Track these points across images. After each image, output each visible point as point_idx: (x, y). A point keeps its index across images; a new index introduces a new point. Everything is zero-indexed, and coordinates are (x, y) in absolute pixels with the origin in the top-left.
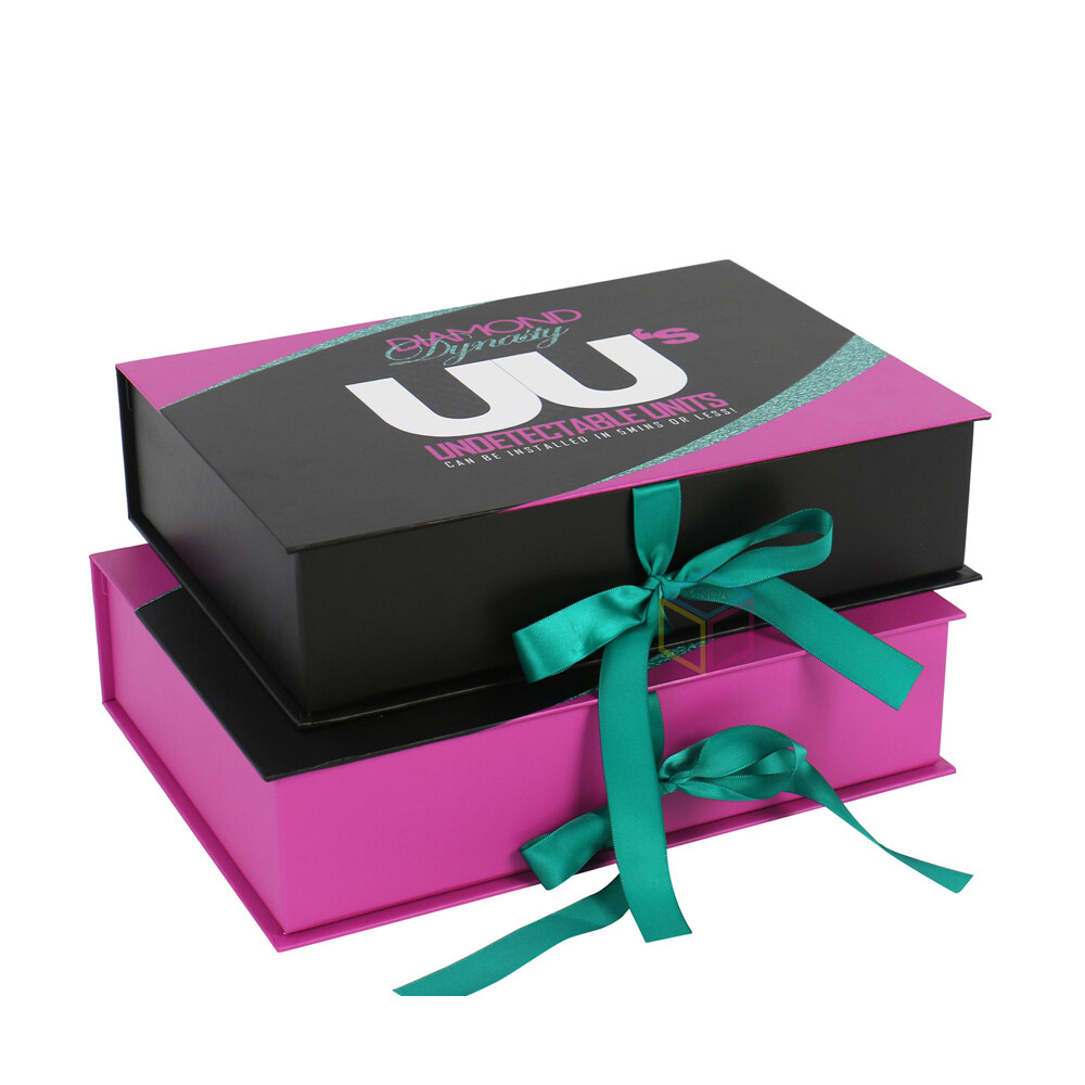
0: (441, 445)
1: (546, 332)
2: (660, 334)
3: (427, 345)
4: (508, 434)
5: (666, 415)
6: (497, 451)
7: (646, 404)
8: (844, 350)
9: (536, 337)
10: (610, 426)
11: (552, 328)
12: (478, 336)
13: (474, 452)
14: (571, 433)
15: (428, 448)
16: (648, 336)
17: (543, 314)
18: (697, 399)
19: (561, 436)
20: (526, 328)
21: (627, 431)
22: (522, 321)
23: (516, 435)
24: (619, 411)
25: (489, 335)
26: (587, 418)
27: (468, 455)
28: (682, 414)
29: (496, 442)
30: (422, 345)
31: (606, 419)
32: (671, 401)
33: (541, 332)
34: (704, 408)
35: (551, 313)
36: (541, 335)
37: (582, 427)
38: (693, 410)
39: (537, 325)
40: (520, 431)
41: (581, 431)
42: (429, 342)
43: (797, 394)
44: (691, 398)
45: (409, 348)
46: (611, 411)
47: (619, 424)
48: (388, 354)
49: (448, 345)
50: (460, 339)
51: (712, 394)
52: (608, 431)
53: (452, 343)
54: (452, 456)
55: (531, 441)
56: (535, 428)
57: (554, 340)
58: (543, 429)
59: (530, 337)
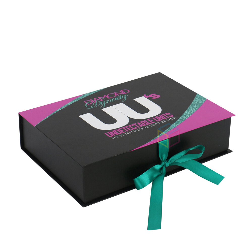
0: (108, 132)
1: (122, 97)
2: (151, 96)
3: (95, 102)
4: (123, 128)
5: (160, 120)
6: (122, 133)
7: (154, 117)
8: (196, 98)
9: (120, 98)
10: (148, 124)
11: (124, 95)
12: (106, 99)
13: (117, 134)
14: (139, 127)
15: (106, 133)
16: (148, 96)
17: (120, 91)
18: (165, 115)
19: (137, 128)
20: (117, 96)
21: (152, 125)
22: (116, 94)
23: (125, 128)
24: (148, 120)
25: (109, 98)
26: (141, 122)
27: (116, 135)
28: (164, 120)
29: (121, 131)
30: (93, 102)
31: (146, 122)
32: (159, 116)
33: (121, 97)
34: (168, 117)
35: (122, 91)
36: (122, 98)
37: (141, 125)
38: (166, 118)
39: (120, 95)
40: (126, 127)
41: (141, 126)
42: (95, 101)
43: (189, 112)
44: (164, 115)
45: (90, 104)
46: (146, 119)
47: (150, 124)
48: (86, 105)
49: (100, 102)
50: (102, 100)
51: (169, 113)
52: (147, 126)
53: (101, 101)
54: (112, 136)
55: (130, 130)
56: (130, 126)
57: (125, 99)
58: (131, 126)
59: (119, 99)
